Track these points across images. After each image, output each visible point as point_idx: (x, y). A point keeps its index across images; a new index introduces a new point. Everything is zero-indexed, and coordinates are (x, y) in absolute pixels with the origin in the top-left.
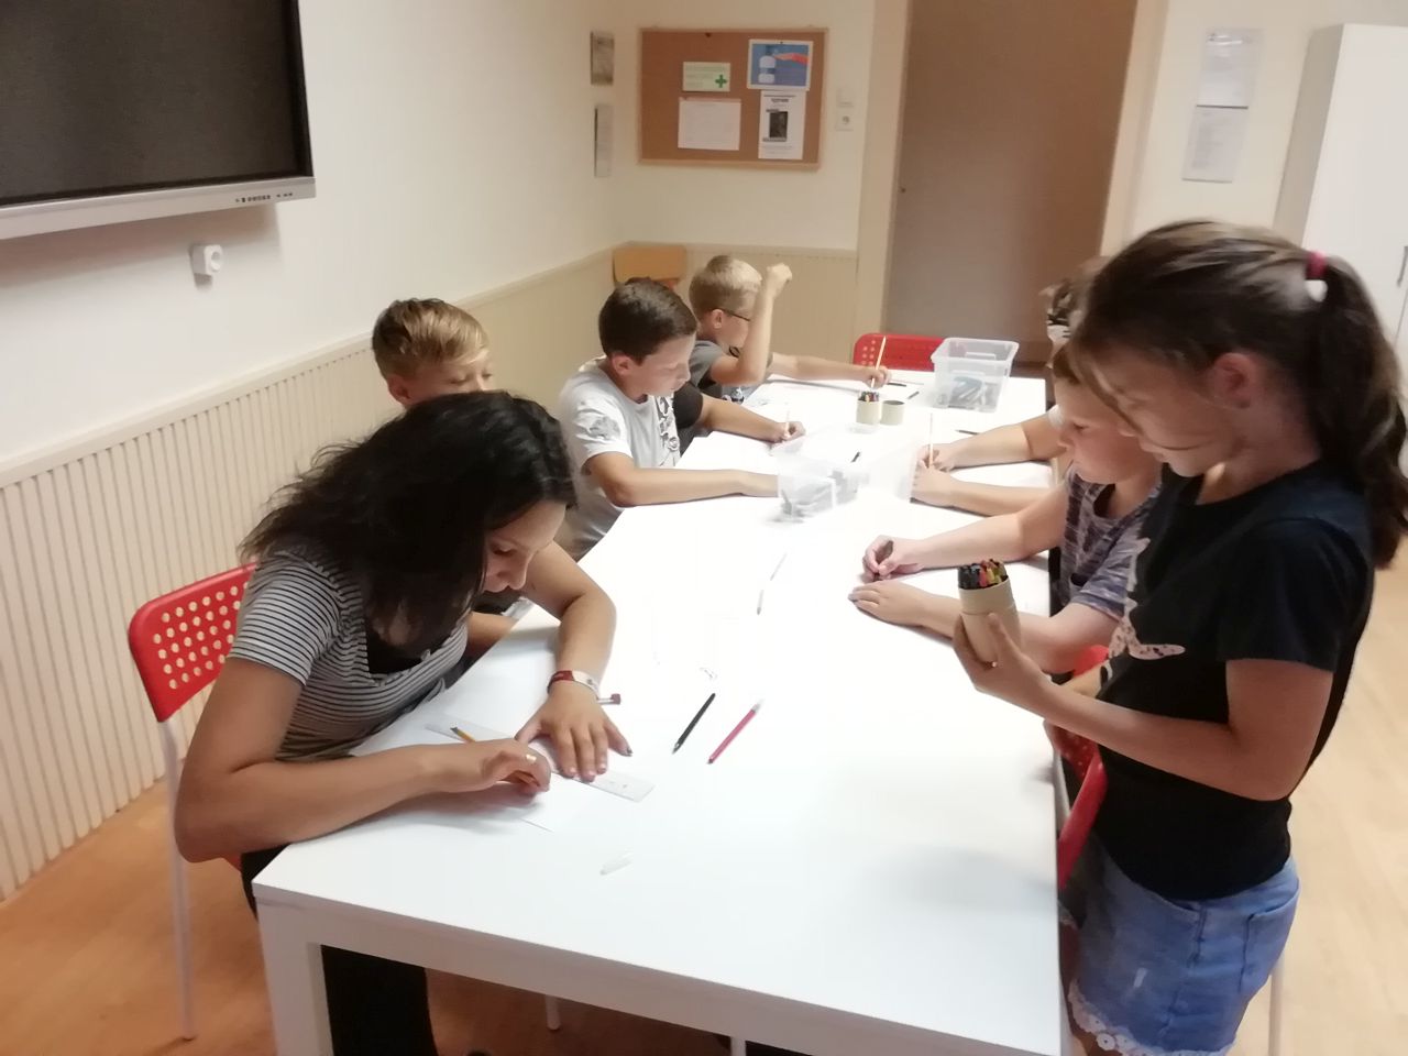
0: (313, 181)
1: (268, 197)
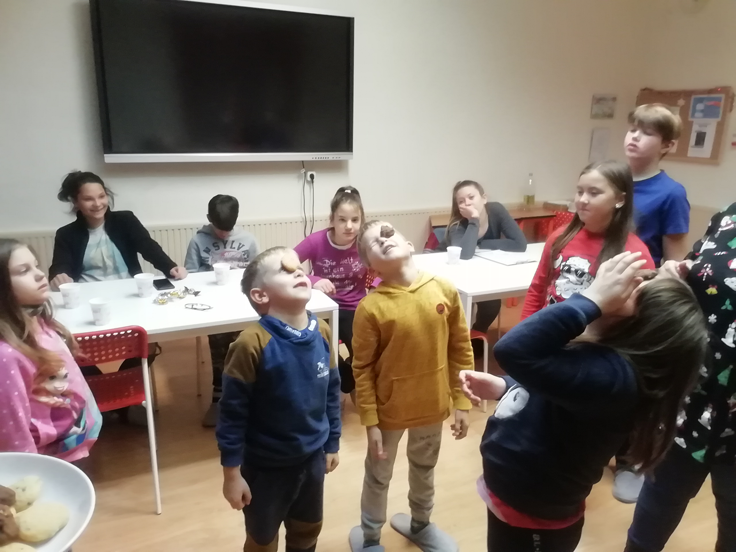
0: (352, 154)
1: (328, 158)
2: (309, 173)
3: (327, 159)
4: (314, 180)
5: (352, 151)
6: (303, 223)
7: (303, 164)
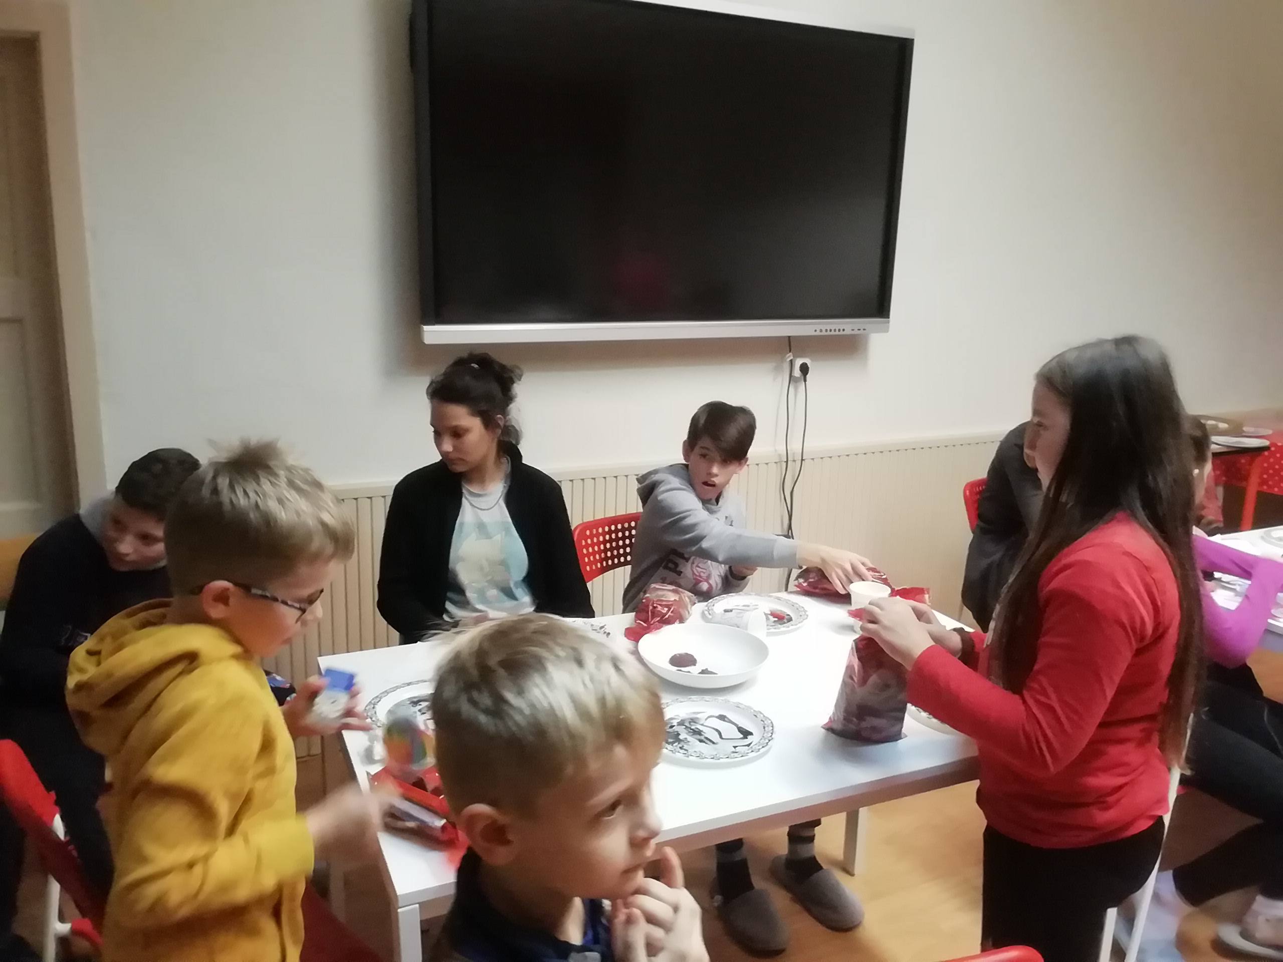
0: (888, 322)
1: (844, 330)
2: (799, 362)
3: (842, 333)
4: (808, 376)
5: (888, 316)
6: (779, 464)
7: (790, 344)
